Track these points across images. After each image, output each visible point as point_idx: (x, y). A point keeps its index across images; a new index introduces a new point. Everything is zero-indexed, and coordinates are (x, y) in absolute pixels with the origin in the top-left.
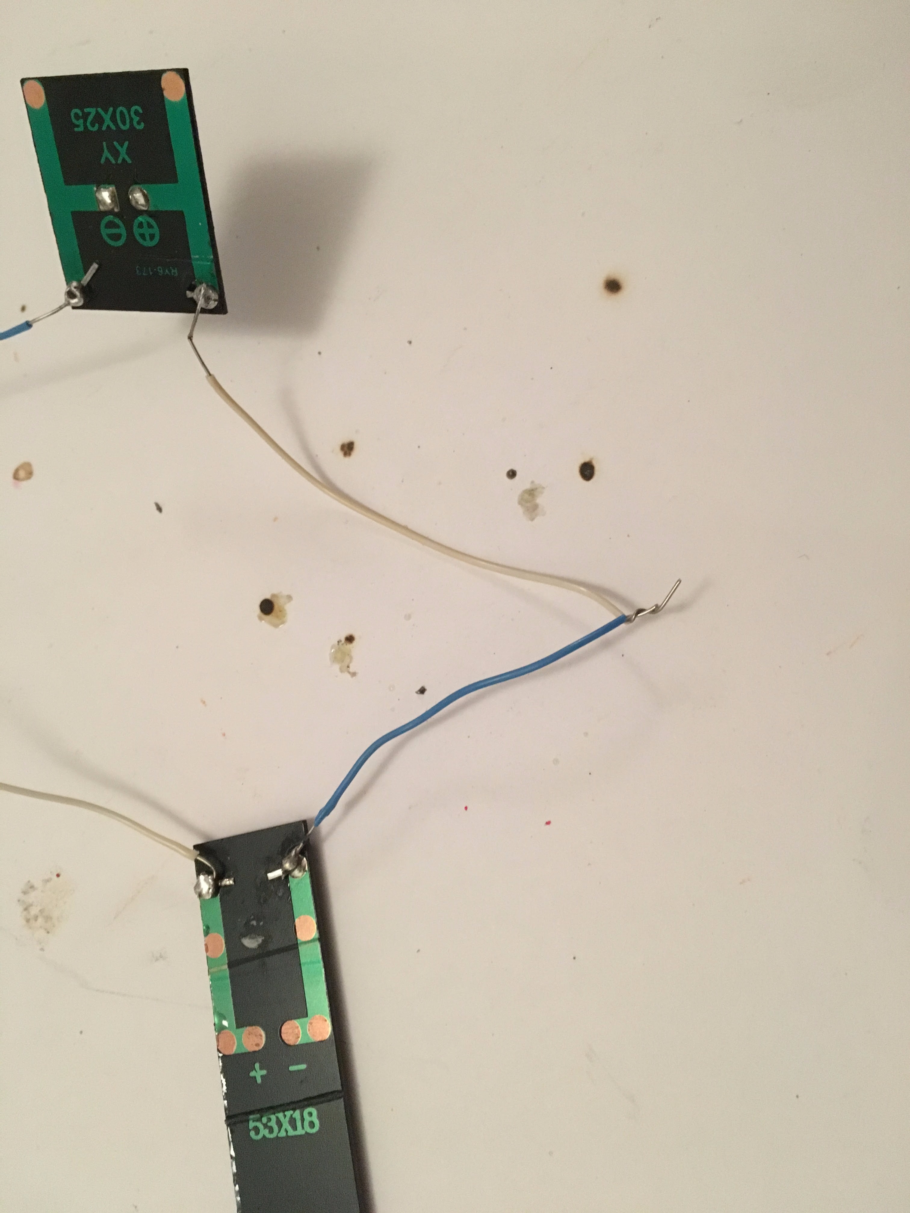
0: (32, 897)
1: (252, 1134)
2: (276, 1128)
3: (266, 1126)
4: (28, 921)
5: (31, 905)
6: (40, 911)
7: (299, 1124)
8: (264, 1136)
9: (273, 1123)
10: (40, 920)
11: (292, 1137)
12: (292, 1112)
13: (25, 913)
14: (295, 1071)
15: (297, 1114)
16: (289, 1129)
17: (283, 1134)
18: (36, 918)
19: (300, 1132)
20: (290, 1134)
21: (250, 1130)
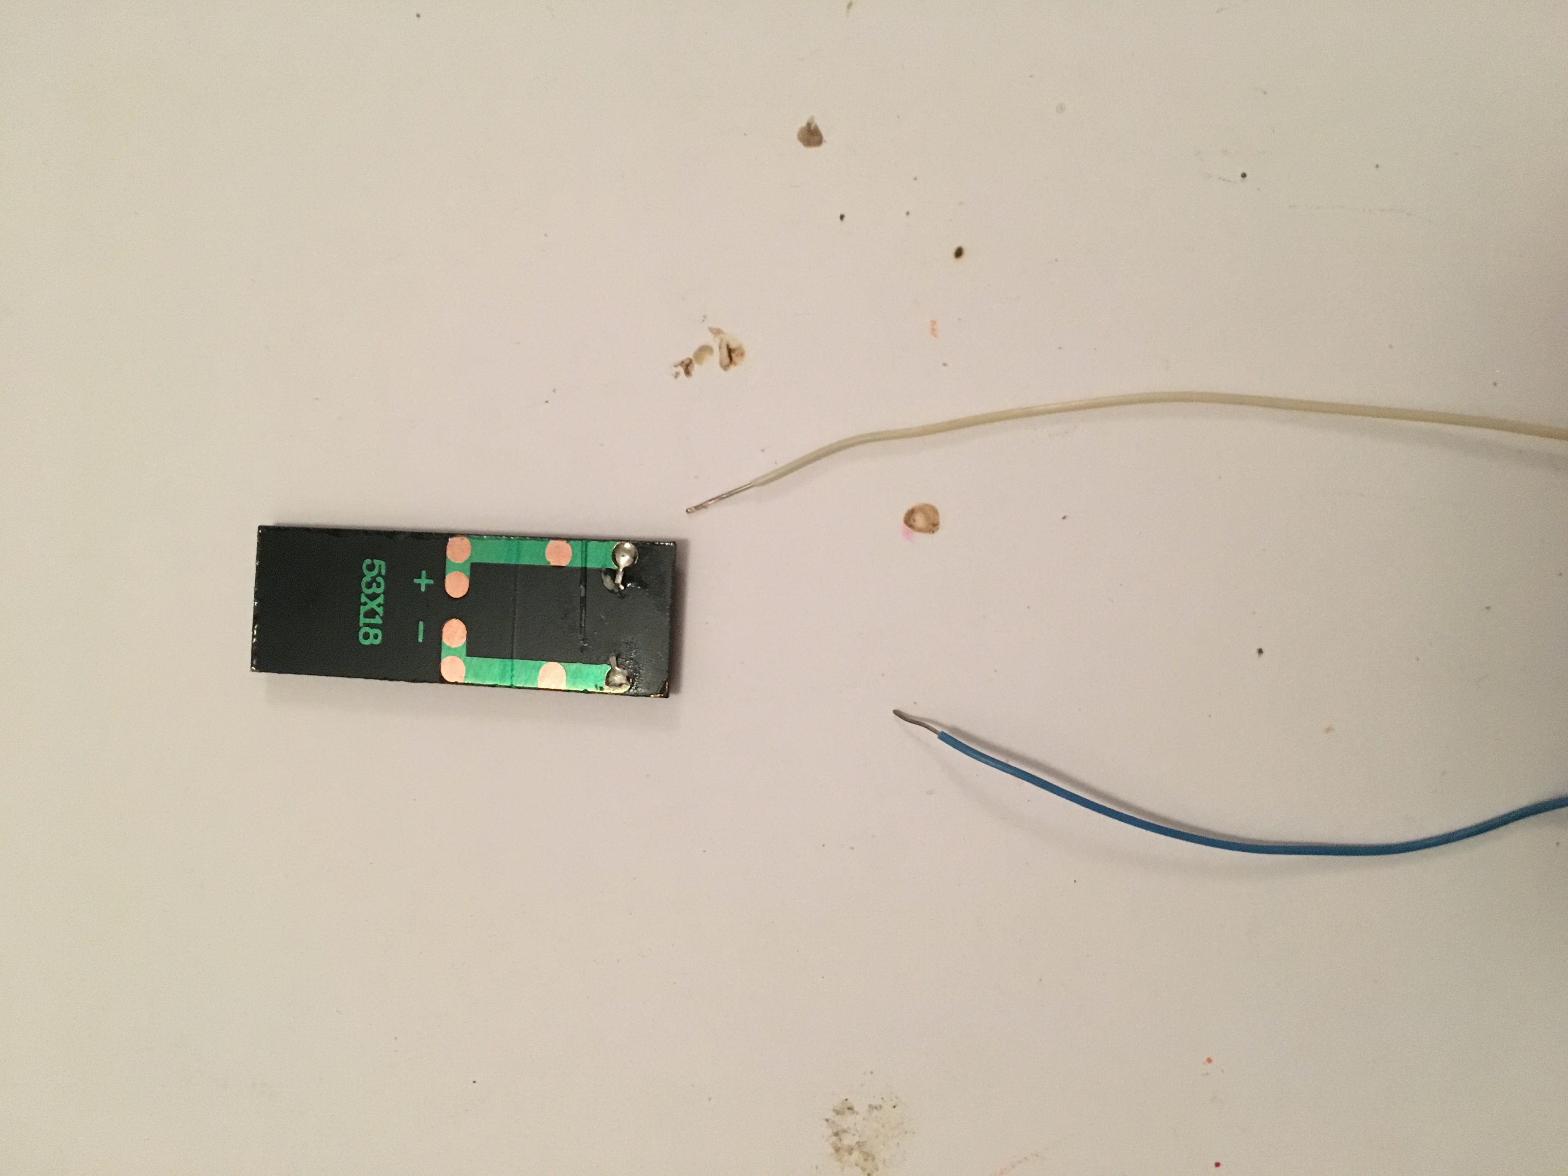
0: (847, 1121)
1: (368, 561)
2: (370, 591)
3: (374, 579)
4: (837, 1150)
5: (844, 1131)
6: (858, 1143)
7: (368, 621)
8: (365, 576)
9: (374, 589)
10: (856, 1154)
11: (359, 610)
12: (381, 615)
13: (834, 1138)
14: (418, 627)
15: (378, 620)
16: (367, 608)
17: (364, 599)
18: (850, 1151)
19: (363, 620)
20: (362, 607)
21: (372, 559)
